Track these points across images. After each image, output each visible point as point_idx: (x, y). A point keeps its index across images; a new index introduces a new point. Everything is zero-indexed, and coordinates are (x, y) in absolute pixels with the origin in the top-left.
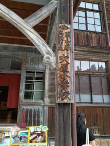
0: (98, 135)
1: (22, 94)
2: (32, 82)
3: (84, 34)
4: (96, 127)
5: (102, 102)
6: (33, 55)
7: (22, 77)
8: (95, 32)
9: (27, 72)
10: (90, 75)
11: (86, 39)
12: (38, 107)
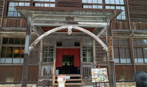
0: (124, 80)
1: (82, 59)
2: (86, 53)
3: (114, 22)
4: (122, 76)
5: (126, 62)
6: (86, 37)
7: (81, 50)
8: (121, 20)
9: (83, 47)
10: (118, 47)
11: (115, 26)
12: (91, 66)
